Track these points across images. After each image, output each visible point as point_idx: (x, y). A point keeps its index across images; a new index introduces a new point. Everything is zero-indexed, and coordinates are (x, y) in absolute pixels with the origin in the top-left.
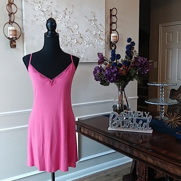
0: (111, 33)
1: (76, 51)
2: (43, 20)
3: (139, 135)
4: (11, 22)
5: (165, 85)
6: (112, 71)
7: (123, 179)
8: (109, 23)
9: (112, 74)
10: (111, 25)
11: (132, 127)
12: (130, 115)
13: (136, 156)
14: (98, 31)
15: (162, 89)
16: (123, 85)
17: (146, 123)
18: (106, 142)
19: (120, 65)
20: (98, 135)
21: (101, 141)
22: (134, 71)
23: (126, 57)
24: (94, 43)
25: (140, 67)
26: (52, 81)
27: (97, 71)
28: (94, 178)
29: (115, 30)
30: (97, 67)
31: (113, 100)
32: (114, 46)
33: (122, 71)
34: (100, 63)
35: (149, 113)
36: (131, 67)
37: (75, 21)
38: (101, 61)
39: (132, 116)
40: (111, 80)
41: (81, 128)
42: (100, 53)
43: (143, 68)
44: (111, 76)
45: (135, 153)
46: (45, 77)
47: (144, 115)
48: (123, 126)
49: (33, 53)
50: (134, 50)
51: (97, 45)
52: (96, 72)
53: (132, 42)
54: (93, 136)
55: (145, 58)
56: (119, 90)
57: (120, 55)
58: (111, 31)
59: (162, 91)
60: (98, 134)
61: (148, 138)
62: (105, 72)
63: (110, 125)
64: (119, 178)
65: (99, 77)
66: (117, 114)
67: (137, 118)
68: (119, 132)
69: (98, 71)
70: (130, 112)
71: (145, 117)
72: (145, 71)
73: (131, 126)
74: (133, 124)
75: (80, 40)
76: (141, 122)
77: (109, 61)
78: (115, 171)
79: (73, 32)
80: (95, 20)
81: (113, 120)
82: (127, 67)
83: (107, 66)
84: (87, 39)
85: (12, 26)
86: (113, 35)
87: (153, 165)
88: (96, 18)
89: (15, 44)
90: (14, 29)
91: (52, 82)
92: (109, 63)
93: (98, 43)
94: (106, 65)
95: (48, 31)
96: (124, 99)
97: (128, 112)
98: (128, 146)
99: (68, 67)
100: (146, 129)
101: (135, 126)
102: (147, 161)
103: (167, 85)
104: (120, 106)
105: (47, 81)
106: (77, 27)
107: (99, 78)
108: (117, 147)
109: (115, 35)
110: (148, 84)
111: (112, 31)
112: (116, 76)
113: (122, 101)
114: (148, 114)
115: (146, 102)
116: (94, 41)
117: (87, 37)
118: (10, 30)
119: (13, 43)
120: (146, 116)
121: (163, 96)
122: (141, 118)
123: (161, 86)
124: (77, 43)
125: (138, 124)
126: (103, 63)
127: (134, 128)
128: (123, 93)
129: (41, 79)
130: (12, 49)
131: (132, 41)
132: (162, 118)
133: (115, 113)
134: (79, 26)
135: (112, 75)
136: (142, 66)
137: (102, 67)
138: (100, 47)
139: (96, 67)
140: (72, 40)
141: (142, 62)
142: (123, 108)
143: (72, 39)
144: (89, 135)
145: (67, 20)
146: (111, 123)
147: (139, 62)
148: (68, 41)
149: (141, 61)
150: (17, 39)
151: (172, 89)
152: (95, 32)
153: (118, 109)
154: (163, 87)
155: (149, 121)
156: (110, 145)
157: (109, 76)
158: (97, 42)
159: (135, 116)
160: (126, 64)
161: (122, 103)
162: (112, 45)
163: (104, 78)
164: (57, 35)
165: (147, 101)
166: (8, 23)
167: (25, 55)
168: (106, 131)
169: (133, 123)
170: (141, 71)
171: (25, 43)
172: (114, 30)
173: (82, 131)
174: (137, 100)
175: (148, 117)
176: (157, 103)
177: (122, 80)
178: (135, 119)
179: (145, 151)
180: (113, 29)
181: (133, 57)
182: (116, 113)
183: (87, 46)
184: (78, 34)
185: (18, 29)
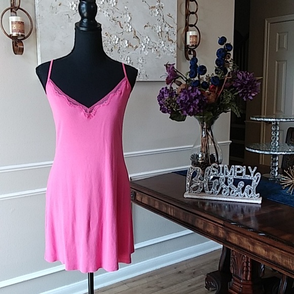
0: (187, 30)
1: (127, 61)
2: (71, 5)
3: (237, 206)
4: (14, 9)
5: (281, 120)
6: (192, 94)
7: (206, 279)
8: (184, 14)
9: (191, 100)
10: (187, 15)
11: (226, 193)
12: (223, 172)
13: (234, 243)
14: (165, 27)
15: (276, 127)
16: (209, 119)
17: (251, 185)
18: (181, 218)
19: (205, 85)
20: (166, 206)
21: (171, 216)
22: (230, 95)
23: (216, 70)
24: (159, 47)
25: (241, 87)
26: (89, 110)
27: (165, 95)
28: (156, 277)
29: (194, 25)
30: (165, 89)
31: (192, 146)
32: (192, 53)
33: (209, 95)
34: (169, 81)
35: (256, 168)
36: (224, 88)
37: (126, 7)
38: (172, 77)
39: (226, 174)
40: (190, 110)
41: (137, 194)
42: (170, 65)
43: (247, 90)
44: (189, 103)
45: (234, 238)
46: (77, 103)
47: (248, 173)
48: (210, 190)
49: (54, 60)
50: (230, 59)
51: (162, 52)
52: (163, 97)
53: (228, 44)
54: (157, 207)
55: (248, 73)
56: (203, 128)
57: (205, 67)
58: (188, 26)
59: (276, 130)
60: (167, 204)
61: (254, 211)
62: (180, 97)
63: (187, 189)
64: (199, 277)
65: (169, 105)
66: (201, 170)
67: (235, 177)
68: (203, 202)
69: (167, 96)
70: (223, 168)
71: (249, 176)
72: (249, 95)
73: (224, 190)
74: (228, 187)
75: (135, 42)
76: (241, 184)
77: (186, 78)
78: (192, 265)
79: (122, 28)
80: (161, 7)
81: (193, 179)
82: (217, 89)
83: (182, 87)
84: (147, 39)
85: (16, 16)
86: (190, 33)
87: (267, 259)
88: (161, 3)
89: (22, 47)
90: (19, 21)
91: (90, 112)
92: (186, 81)
93: (164, 48)
94: (179, 85)
95: (82, 20)
96: (210, 144)
97: (219, 167)
98: (222, 226)
99: (117, 86)
100: (250, 196)
101: (232, 191)
102: (256, 252)
103: (284, 120)
104: (204, 156)
105: (81, 111)
106: (130, 18)
107: (167, 107)
108: (201, 226)
109: (194, 34)
110: (251, 118)
111: (188, 28)
112: (198, 103)
113: (207, 148)
114: (254, 170)
115: (247, 149)
116: (157, 45)
117: (146, 37)
118: (12, 22)
119: (18, 45)
120: (250, 174)
121: (278, 139)
122: (242, 177)
123: (274, 122)
124: (130, 47)
125: (237, 187)
126: (174, 82)
127: (230, 195)
128: (210, 133)
129: (70, 107)
130: (17, 55)
131: (227, 42)
132: (274, 177)
133: (196, 168)
134: (132, 17)
135: (192, 103)
136: (245, 87)
137: (174, 89)
138: (169, 55)
139: (163, 89)
140: (121, 42)
141: (245, 80)
142: (208, 161)
143: (120, 40)
144: (149, 206)
145: (113, 6)
146: (189, 186)
147: (239, 80)
148: (114, 42)
149: (243, 77)
150: (25, 38)
151: (290, 128)
152: (160, 27)
153: (201, 162)
154: (277, 124)
155: (255, 183)
156: (188, 224)
157: (187, 104)
158: (163, 45)
159: (231, 174)
160: (215, 83)
161: (207, 151)
162: (188, 51)
163: (178, 107)
164: (98, 26)
165: (249, 148)
166: (10, 10)
167: (40, 64)
168: (181, 199)
169: (227, 185)
170: (243, 96)
171: (39, 46)
172: (192, 26)
173: (138, 198)
174: (229, 146)
175: (254, 176)
176: (266, 151)
177: (208, 111)
178: (231, 178)
179: (252, 235)
180: (190, 24)
181: (229, 70)
182: (198, 168)
183: (146, 53)
184: (130, 30)
185: (27, 21)
